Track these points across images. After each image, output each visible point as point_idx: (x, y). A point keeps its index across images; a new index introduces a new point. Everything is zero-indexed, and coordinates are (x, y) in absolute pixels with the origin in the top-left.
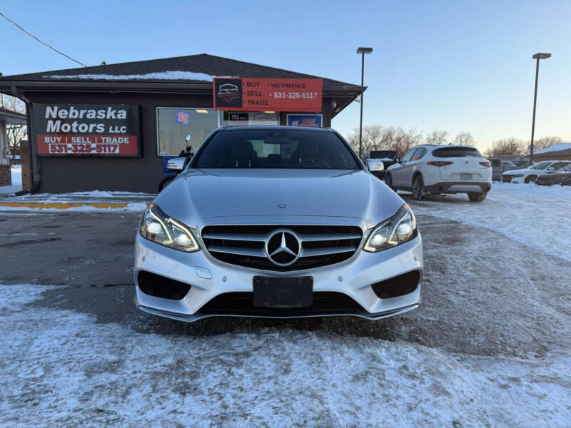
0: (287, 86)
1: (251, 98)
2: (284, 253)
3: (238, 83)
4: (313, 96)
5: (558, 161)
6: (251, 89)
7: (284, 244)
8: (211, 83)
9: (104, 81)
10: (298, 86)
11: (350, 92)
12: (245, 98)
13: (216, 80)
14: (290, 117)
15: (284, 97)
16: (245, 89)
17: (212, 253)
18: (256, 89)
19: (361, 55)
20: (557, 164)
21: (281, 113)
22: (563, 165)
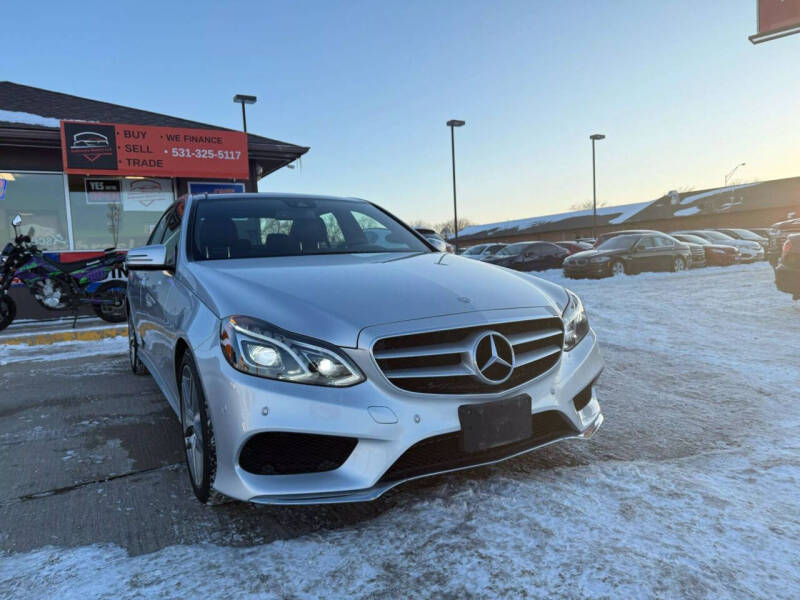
0: (193, 139)
1: (133, 155)
2: (496, 364)
3: (109, 131)
4: (236, 156)
5: (495, 244)
6: (132, 141)
7: (494, 352)
8: (56, 130)
10: (209, 140)
11: (287, 153)
12: (122, 155)
13: (66, 125)
14: (192, 186)
15: (189, 156)
16: (121, 141)
17: (395, 382)
18: (140, 142)
19: (240, 105)
20: (491, 247)
21: (178, 179)
22: (499, 248)
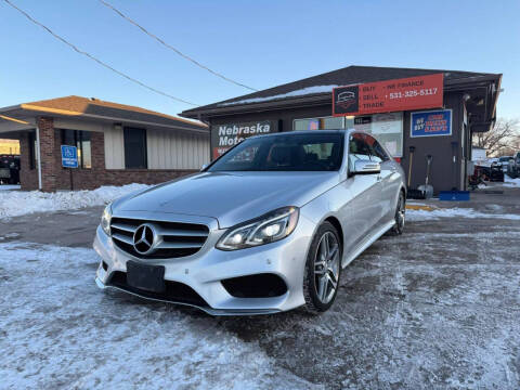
0: (404, 85)
1: (367, 102)
2: (143, 243)
4: (432, 92)
6: (367, 93)
7: (143, 236)
8: (331, 93)
9: (254, 103)
10: (414, 84)
12: (361, 102)
13: (335, 90)
14: (414, 115)
15: (400, 96)
16: (361, 94)
18: (371, 93)
21: (405, 112)
